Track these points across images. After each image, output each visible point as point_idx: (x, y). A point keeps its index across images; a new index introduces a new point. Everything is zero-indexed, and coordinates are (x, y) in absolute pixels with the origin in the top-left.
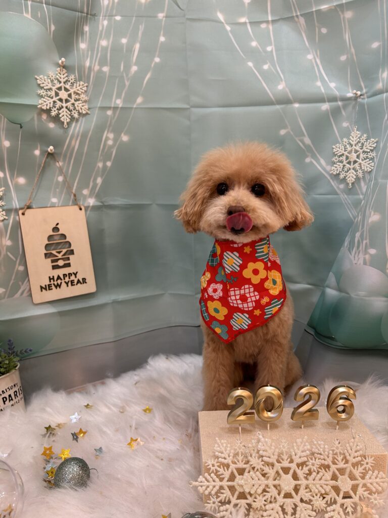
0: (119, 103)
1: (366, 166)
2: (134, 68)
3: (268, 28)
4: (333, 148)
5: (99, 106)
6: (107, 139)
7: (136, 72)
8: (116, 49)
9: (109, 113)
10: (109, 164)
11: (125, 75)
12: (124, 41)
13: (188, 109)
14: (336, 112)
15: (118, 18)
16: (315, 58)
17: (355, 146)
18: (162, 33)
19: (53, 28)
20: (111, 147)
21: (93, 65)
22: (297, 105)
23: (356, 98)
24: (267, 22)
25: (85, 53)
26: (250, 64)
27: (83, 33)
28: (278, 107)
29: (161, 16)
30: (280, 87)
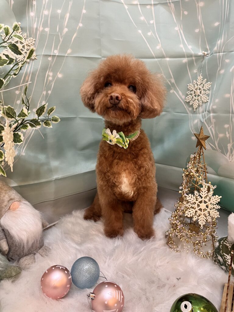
0: (56, 53)
2: (66, 30)
3: (151, 9)
5: (43, 54)
6: (48, 76)
7: (66, 32)
8: (54, 17)
9: (50, 59)
10: (50, 92)
11: (59, 34)
12: (59, 11)
13: (101, 58)
14: (191, 64)
16: (179, 30)
18: (84, 7)
19: (13, 2)
20: (51, 81)
21: (39, 27)
22: (168, 59)
24: (151, 5)
25: (34, 18)
26: (140, 31)
27: (32, 6)
28: (156, 59)
30: (158, 47)
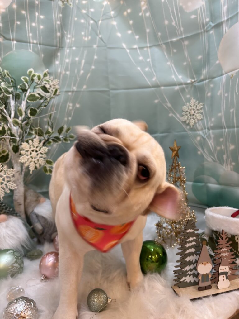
0: (75, 89)
1: (199, 116)
2: (82, 72)
3: (147, 50)
4: (182, 108)
5: (65, 90)
6: (69, 106)
7: (83, 74)
8: (73, 63)
9: (70, 94)
10: (70, 118)
12: (77, 59)
13: (109, 91)
14: (183, 90)
15: (74, 48)
16: (171, 64)
17: (193, 106)
18: (95, 54)
19: (43, 55)
20: (71, 110)
21: (62, 71)
22: (162, 88)
23: (192, 83)
24: (147, 47)
25: (58, 65)
26: (139, 68)
27: (57, 56)
28: (153, 89)
29: (95, 46)
30: (154, 79)
